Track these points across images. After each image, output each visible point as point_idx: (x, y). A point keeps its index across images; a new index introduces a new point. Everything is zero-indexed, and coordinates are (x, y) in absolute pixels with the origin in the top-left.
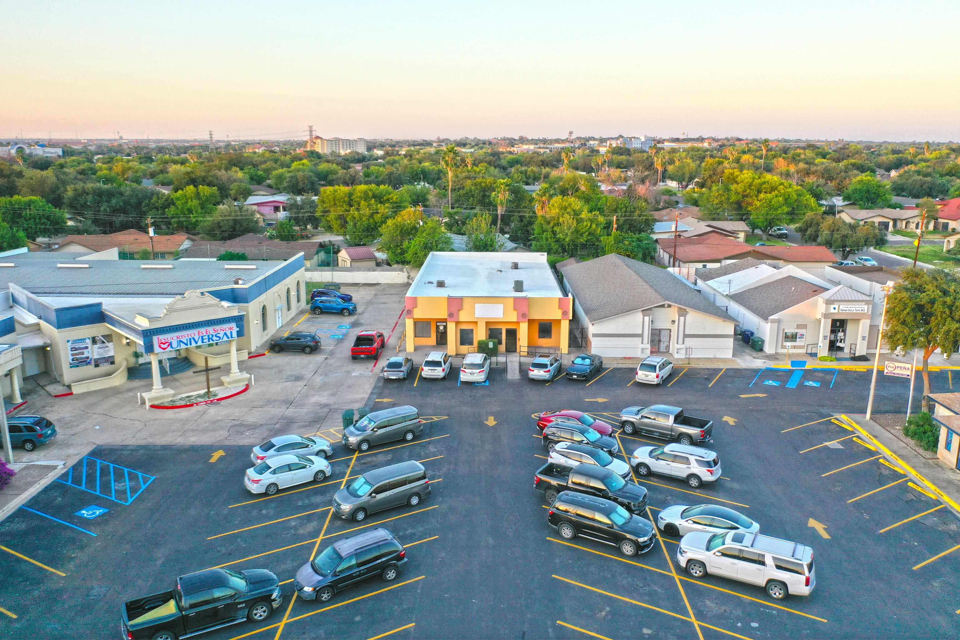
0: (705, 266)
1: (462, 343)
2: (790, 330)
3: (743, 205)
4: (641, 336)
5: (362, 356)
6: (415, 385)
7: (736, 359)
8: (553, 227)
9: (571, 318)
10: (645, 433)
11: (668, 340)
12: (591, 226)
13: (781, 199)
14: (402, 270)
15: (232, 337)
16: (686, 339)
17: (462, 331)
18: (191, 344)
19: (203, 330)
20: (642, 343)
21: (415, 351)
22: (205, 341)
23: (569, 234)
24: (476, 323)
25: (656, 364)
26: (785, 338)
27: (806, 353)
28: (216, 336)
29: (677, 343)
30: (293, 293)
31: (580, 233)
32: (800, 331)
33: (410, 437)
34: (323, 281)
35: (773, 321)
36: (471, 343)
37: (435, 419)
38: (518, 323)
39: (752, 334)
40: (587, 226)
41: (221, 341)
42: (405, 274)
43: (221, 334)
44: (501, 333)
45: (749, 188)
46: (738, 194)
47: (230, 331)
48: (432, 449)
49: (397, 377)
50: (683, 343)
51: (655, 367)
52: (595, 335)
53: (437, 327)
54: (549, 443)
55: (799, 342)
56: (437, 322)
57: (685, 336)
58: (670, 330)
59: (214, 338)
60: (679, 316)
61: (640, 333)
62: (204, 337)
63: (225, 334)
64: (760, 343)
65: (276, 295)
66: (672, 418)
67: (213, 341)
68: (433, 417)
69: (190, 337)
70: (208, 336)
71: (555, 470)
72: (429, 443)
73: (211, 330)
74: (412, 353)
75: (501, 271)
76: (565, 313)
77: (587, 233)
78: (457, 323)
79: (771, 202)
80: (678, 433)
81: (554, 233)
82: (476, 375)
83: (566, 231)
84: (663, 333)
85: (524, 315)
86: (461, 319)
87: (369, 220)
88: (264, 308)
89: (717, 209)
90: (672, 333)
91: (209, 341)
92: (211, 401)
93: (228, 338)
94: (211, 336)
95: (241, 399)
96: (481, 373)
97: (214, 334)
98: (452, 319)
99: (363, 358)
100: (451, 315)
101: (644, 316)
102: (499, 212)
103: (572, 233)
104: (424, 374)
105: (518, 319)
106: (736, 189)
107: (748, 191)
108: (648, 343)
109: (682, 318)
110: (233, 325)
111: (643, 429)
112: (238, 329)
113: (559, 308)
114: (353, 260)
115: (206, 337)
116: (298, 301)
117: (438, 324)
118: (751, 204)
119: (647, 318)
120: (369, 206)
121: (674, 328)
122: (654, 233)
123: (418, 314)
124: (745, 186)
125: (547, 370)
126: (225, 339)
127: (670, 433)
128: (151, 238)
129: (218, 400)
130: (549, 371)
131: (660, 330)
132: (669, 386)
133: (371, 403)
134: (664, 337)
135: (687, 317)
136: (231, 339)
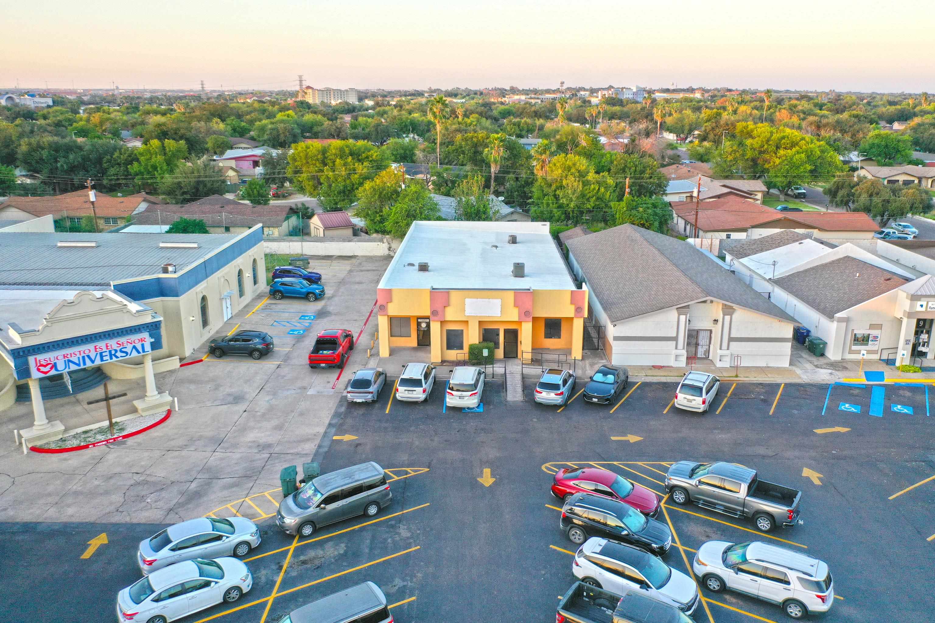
0: (728, 237)
1: (449, 347)
2: (860, 332)
3: (760, 162)
4: (675, 339)
5: (323, 365)
6: (387, 412)
7: (794, 368)
8: (555, 191)
9: (586, 315)
10: (703, 504)
11: (708, 343)
12: (599, 189)
13: (803, 156)
14: (381, 241)
15: (144, 351)
16: (731, 343)
17: (449, 332)
18: (84, 364)
19: (102, 344)
20: (676, 348)
21: (390, 355)
22: (105, 358)
23: (574, 199)
24: (466, 322)
25: (701, 385)
26: (855, 340)
27: (880, 360)
28: (121, 351)
29: (721, 349)
30: (247, 275)
31: (587, 197)
32: (874, 332)
33: (373, 510)
34: (292, 253)
35: (840, 320)
36: (461, 347)
37: (411, 472)
38: (519, 323)
39: (808, 331)
40: (594, 189)
41: (128, 357)
42: (385, 246)
43: (129, 349)
44: (498, 335)
45: (767, 143)
46: (755, 149)
47: (140, 343)
48: (404, 532)
49: (364, 400)
50: (728, 349)
51: (701, 389)
52: (616, 338)
53: (419, 324)
54: (571, 528)
55: (871, 346)
56: (418, 319)
57: (731, 339)
58: (711, 331)
59: (119, 354)
60: (724, 315)
61: (675, 335)
62: (104, 354)
63: (134, 347)
64: (821, 346)
65: (222, 280)
66: (744, 488)
67: (117, 357)
68: (408, 470)
69: (83, 355)
70: (110, 352)
71: (585, 594)
72: (399, 520)
73: (113, 343)
74: (386, 358)
75: (496, 247)
76: (578, 310)
77: (594, 198)
78: (443, 323)
79: (791, 159)
80: (754, 510)
81: (556, 197)
82: (466, 398)
83: (571, 196)
84: (701, 334)
85: (527, 313)
86: (448, 318)
87: (345, 181)
88: (204, 299)
89: (731, 166)
90: (713, 335)
91: (111, 358)
92: (114, 439)
93: (139, 352)
94: (113, 352)
95: (156, 434)
96: (473, 397)
97: (118, 349)
98: (435, 318)
99: (323, 368)
100: (434, 313)
101: (679, 314)
102: (493, 170)
103: (578, 198)
104: (399, 396)
105: (519, 316)
106: (752, 145)
107: (766, 146)
108: (684, 349)
109: (727, 318)
110: (145, 335)
111: (700, 499)
112: (153, 340)
113: (572, 303)
114: (327, 228)
115: (107, 353)
116: (255, 282)
117: (419, 320)
118: (767, 161)
119: (683, 318)
120: (345, 165)
121: (717, 330)
122: (666, 195)
123: (393, 310)
124: (762, 141)
125: (559, 392)
126: (134, 353)
127: (741, 509)
128: (93, 203)
129: (125, 437)
130: (562, 393)
131: (698, 331)
132: (717, 413)
133: (327, 443)
134: (703, 340)
135: (734, 316)
136: (142, 354)
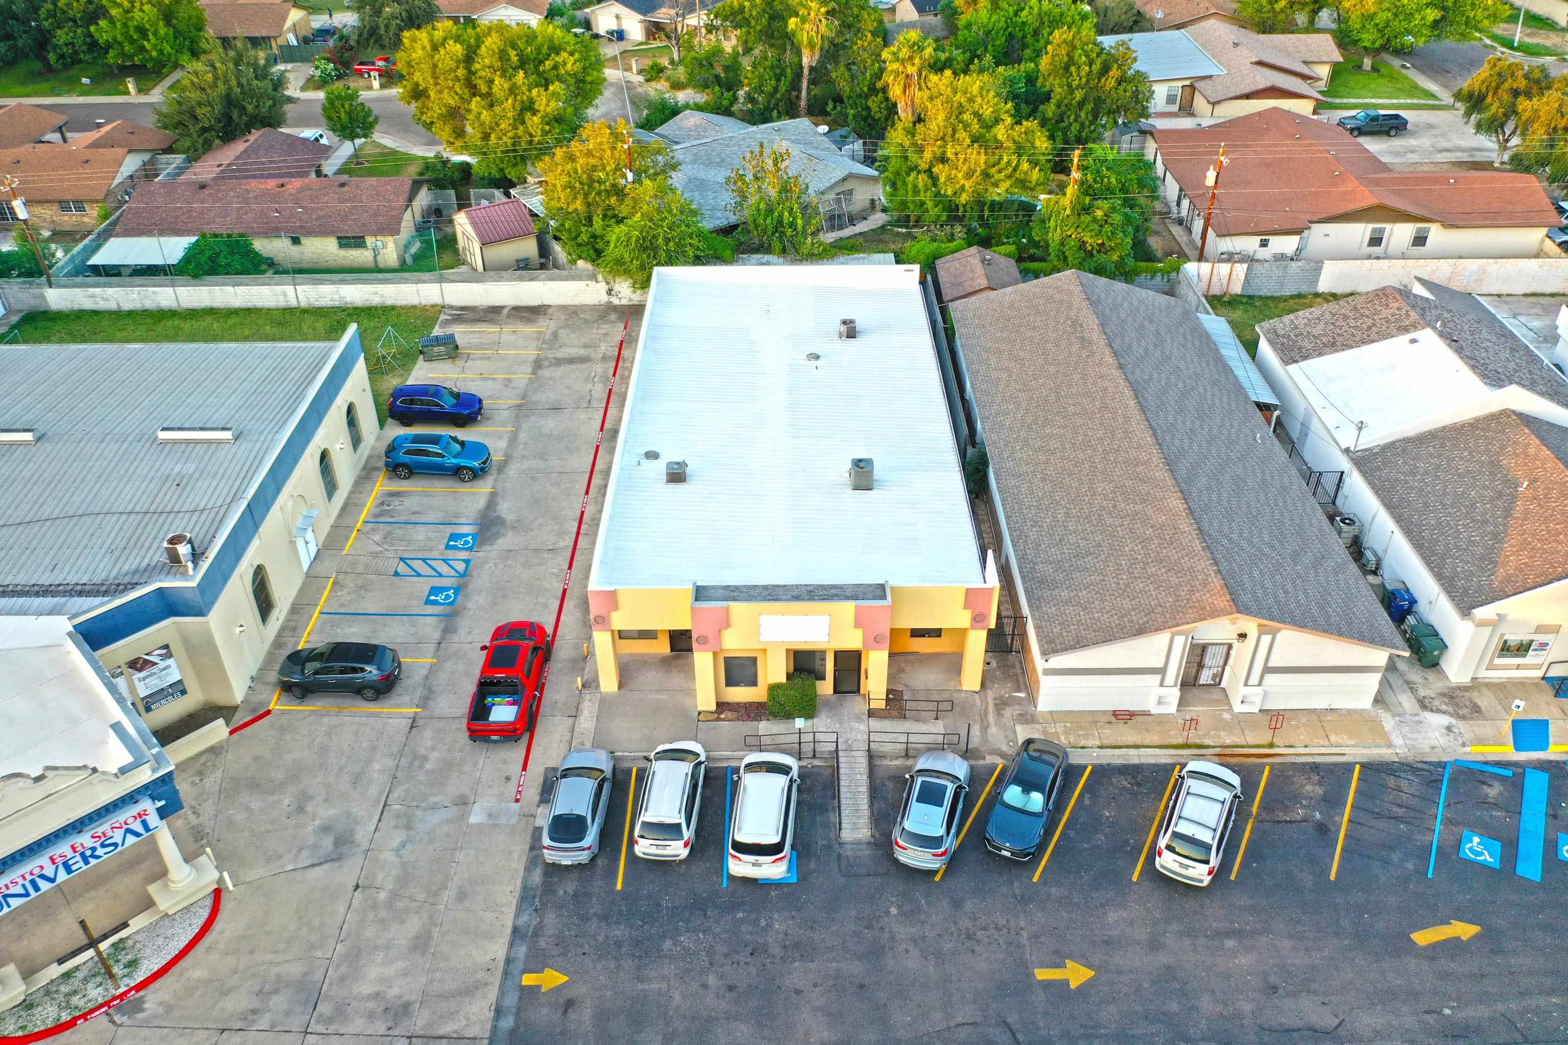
0: (1264, 244)
1: (730, 683)
2: (1514, 637)
4: (1162, 671)
6: (619, 886)
7: (1380, 711)
9: (993, 625)
11: (1222, 663)
15: (147, 829)
16: (1268, 676)
17: (729, 659)
18: (37, 889)
19: (63, 849)
20: (1163, 685)
21: (621, 686)
22: (74, 868)
23: (968, 187)
24: (763, 650)
26: (1502, 650)
27: (1543, 678)
28: (103, 846)
29: (1246, 684)
31: (993, 179)
32: (1540, 638)
34: (423, 303)
36: (754, 683)
38: (865, 650)
39: (1413, 602)
41: (120, 849)
42: (601, 287)
43: (118, 836)
47: (139, 820)
49: (575, 863)
50: (1260, 684)
52: (1047, 672)
55: (1531, 658)
57: (1268, 670)
58: (1230, 647)
59: (100, 851)
60: (1261, 630)
61: (1162, 662)
62: (71, 862)
63: (129, 831)
64: (1439, 651)
65: (290, 503)
67: (98, 857)
69: (29, 877)
70: (82, 855)
73: (85, 840)
74: (613, 695)
75: (817, 357)
76: (978, 619)
77: (1008, 181)
78: (718, 652)
83: (962, 182)
84: (1211, 651)
85: (879, 638)
86: (727, 646)
88: (258, 572)
90: (1233, 653)
91: (86, 862)
92: (121, 996)
93: (137, 834)
94: (88, 853)
96: (779, 864)
97: (97, 845)
98: (703, 647)
99: (495, 742)
100: (701, 639)
102: (805, 61)
104: (640, 851)
105: (865, 642)
108: (1175, 685)
110: (145, 803)
112: (161, 804)
113: (966, 607)
114: (486, 243)
115: (78, 858)
116: (355, 438)
119: (1180, 637)
120: (512, 90)
121: (1242, 648)
123: (619, 621)
125: (940, 850)
126: (131, 840)
129: (141, 986)
131: (1207, 645)
132: (1233, 877)
133: (511, 1000)
134: (1212, 660)
135: (1279, 636)
136: (146, 835)
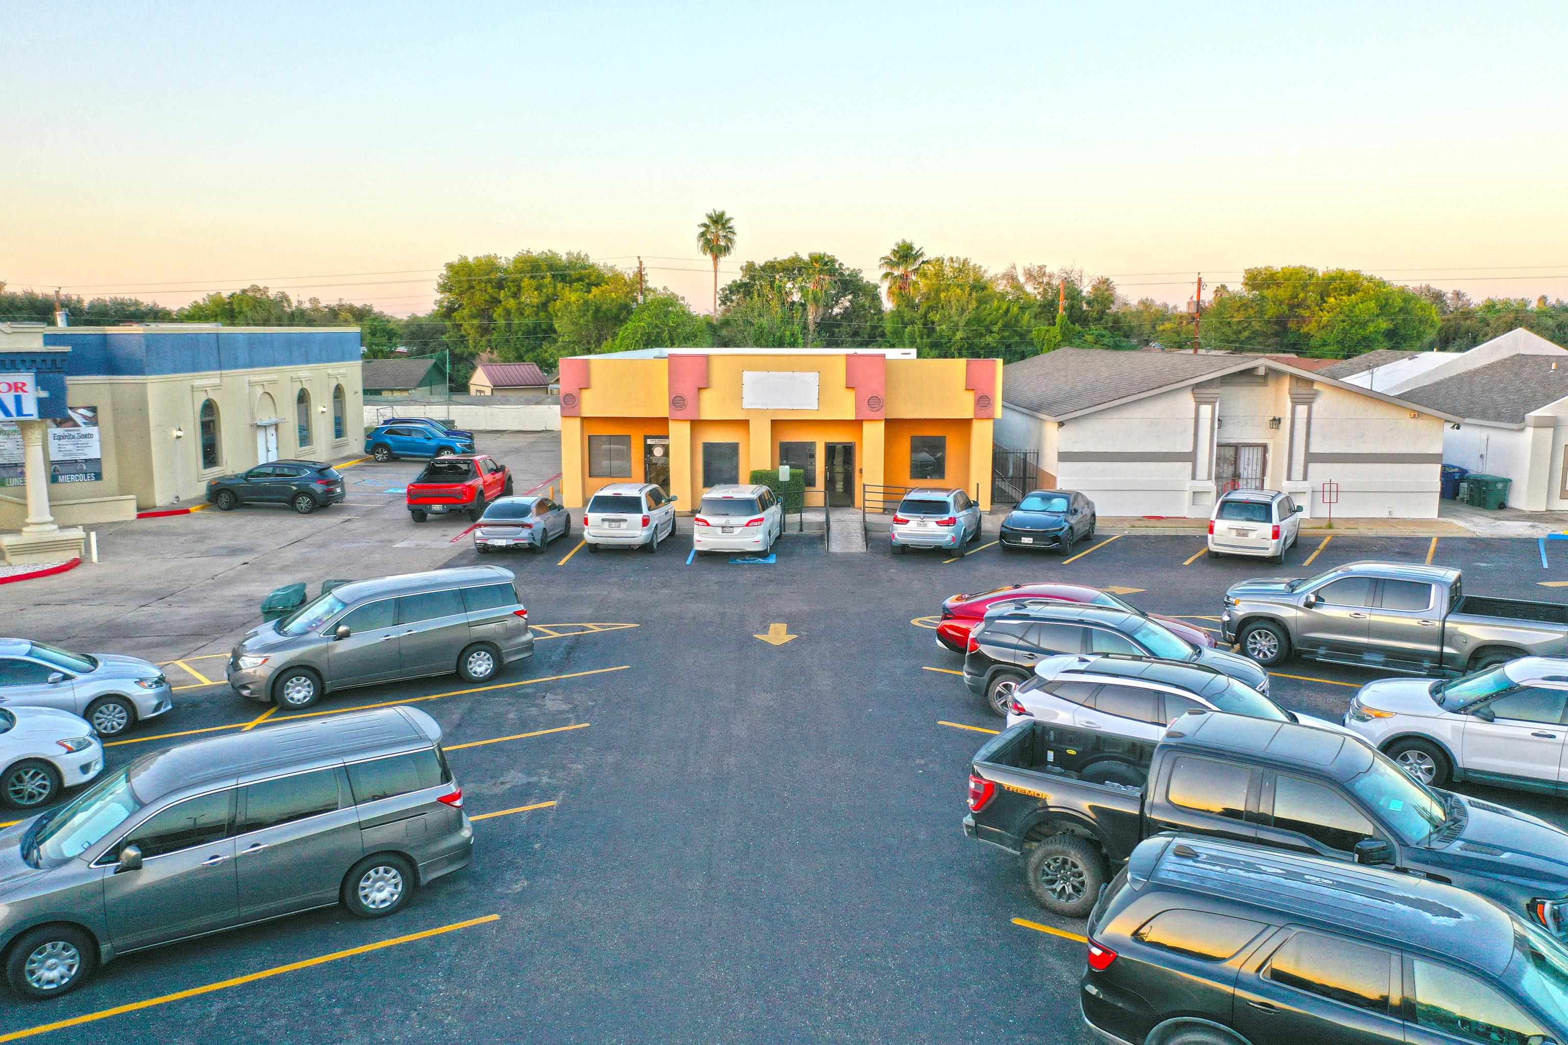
1: (709, 480)
3: (1292, 325)
4: (1191, 457)
6: (561, 563)
7: (1449, 519)
9: (999, 414)
11: (1259, 471)
16: (1312, 467)
17: (709, 448)
20: (1194, 477)
21: (584, 504)
23: (961, 325)
24: (745, 423)
25: (1268, 500)
29: (1289, 478)
30: (321, 409)
31: (987, 322)
33: (481, 665)
35: (1541, 424)
36: (734, 480)
37: (594, 628)
38: (858, 423)
39: (1463, 472)
40: (999, 308)
44: (812, 456)
45: (1303, 289)
46: (1281, 303)
47: (13, 393)
48: (553, 703)
49: (511, 542)
50: (1305, 479)
51: (1267, 507)
52: (1064, 457)
53: (649, 450)
54: (993, 677)
56: (646, 437)
57: (1311, 458)
58: (1265, 447)
60: (1295, 403)
61: (1189, 449)
64: (1500, 486)
65: (259, 391)
66: (1438, 600)
68: (590, 625)
71: (1051, 756)
72: (549, 688)
74: (576, 509)
76: (983, 399)
77: (1000, 324)
78: (696, 424)
79: (1352, 311)
80: (1469, 647)
81: (929, 326)
82: (737, 531)
83: (955, 319)
84: (1246, 455)
86: (707, 414)
88: (209, 408)
90: (1270, 456)
93: (8, 414)
96: (755, 529)
98: (679, 414)
101: (1199, 403)
102: (810, 317)
103: (967, 324)
104: (590, 535)
105: (858, 409)
106: (1275, 296)
107: (1301, 295)
108: (1209, 478)
109: (1302, 410)
110: (27, 378)
111: (1318, 643)
112: (44, 394)
113: (968, 389)
114: (497, 387)
116: (339, 432)
117: (649, 442)
118: (1307, 321)
119: (1206, 410)
121: (1278, 442)
123: (593, 405)
124: (1295, 287)
125: (946, 517)
127: (1435, 648)
130: (952, 521)
131: (1237, 447)
132: (1306, 563)
134: (1248, 464)
135: (1315, 406)
136: (15, 418)
